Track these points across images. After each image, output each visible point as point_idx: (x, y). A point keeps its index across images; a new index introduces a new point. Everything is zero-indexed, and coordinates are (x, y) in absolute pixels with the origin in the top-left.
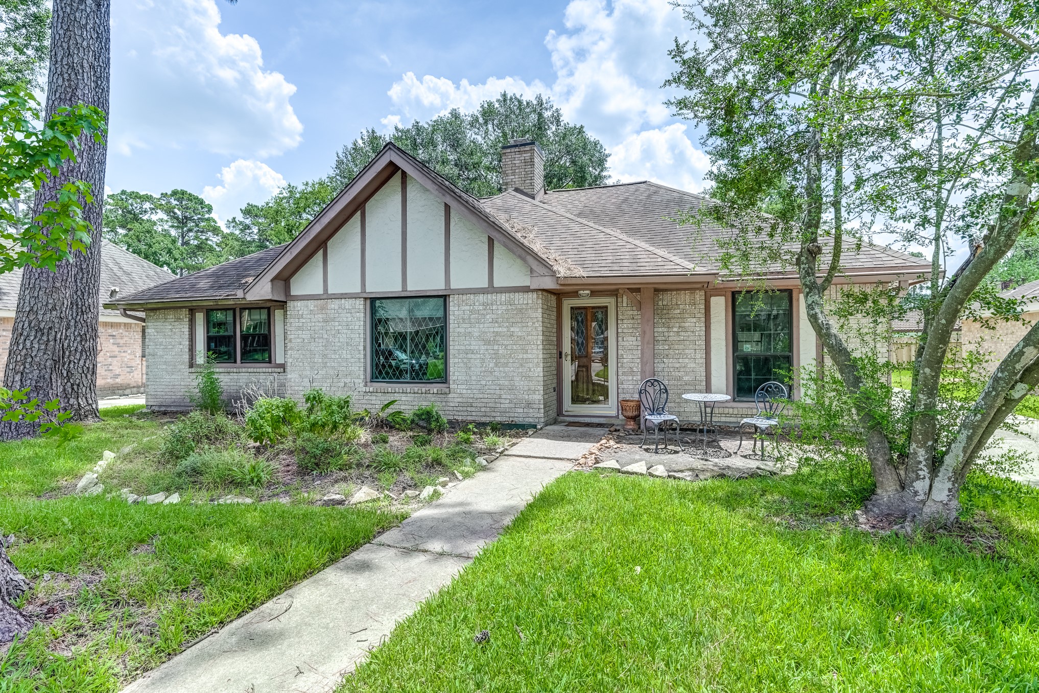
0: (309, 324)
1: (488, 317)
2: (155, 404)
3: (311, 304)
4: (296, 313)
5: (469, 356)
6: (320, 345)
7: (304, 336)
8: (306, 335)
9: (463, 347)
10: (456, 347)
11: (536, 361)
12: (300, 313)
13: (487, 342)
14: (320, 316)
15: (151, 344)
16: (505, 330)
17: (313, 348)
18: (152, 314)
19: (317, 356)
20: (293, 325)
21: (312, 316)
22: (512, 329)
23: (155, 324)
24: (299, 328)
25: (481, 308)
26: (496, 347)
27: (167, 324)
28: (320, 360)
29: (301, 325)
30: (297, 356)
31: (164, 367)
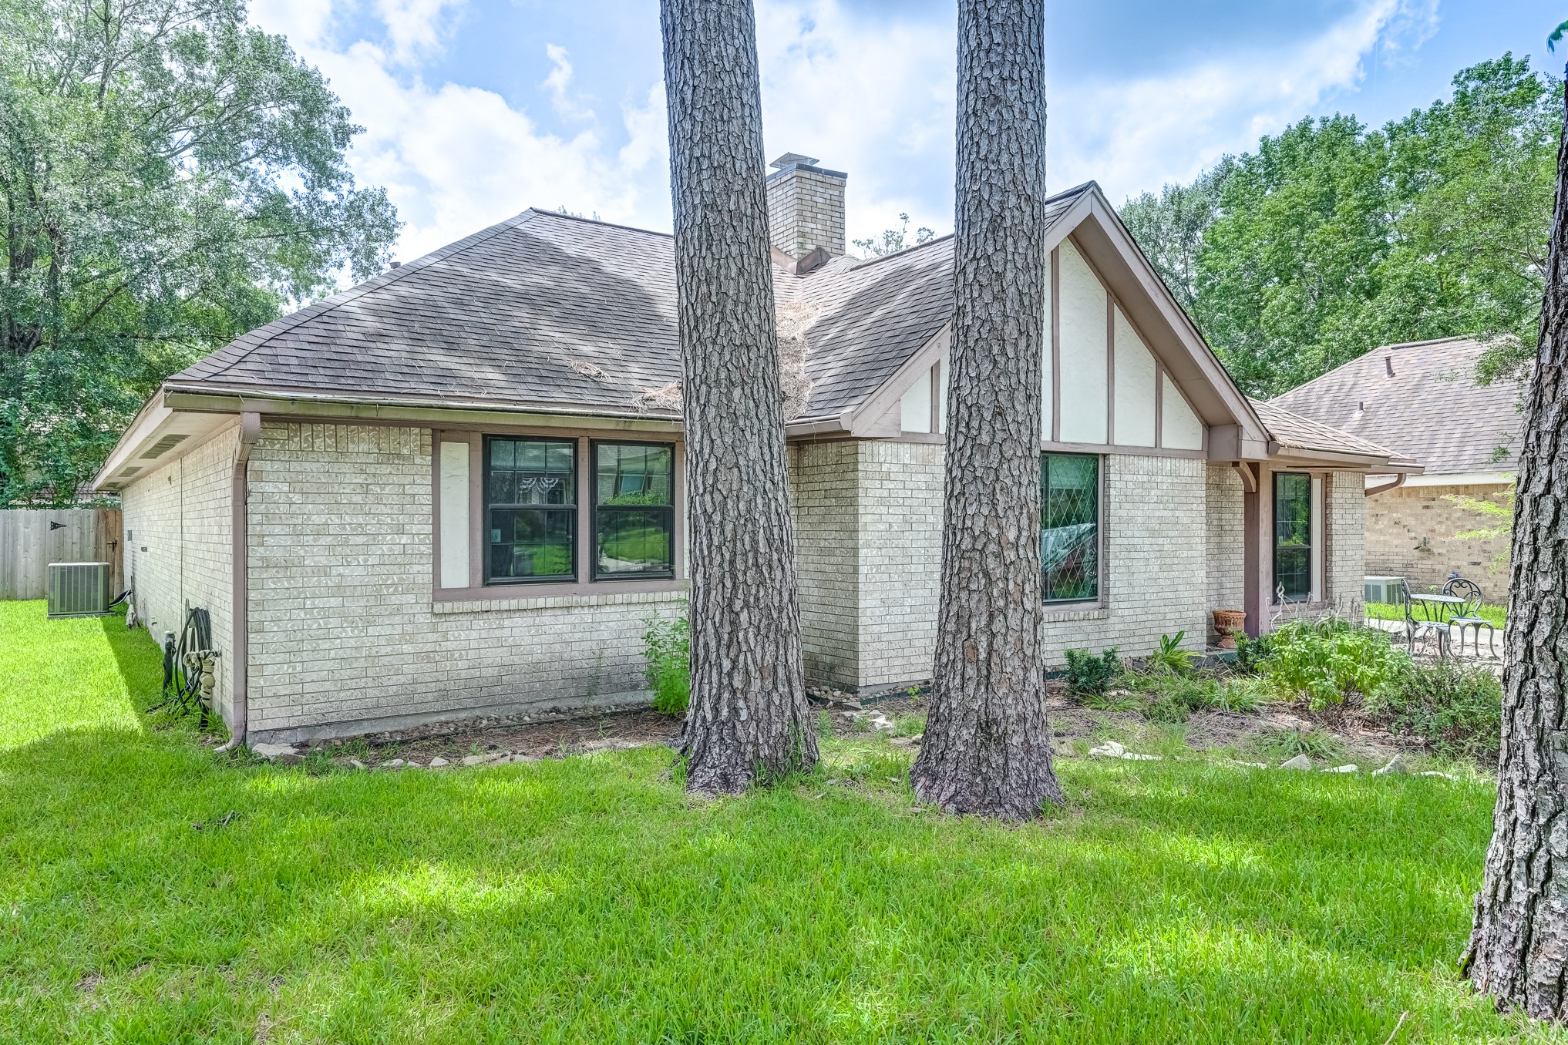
0: (901, 494)
1: (1153, 493)
2: (293, 722)
3: (906, 452)
4: (876, 467)
5: (1133, 555)
6: (922, 535)
7: (890, 519)
8: (895, 516)
9: (1125, 542)
10: (1117, 542)
11: (1200, 560)
12: (885, 468)
13: (1153, 533)
14: (921, 477)
15: (277, 530)
16: (1170, 514)
17: (908, 544)
18: (281, 434)
19: (915, 560)
20: (871, 493)
21: (907, 477)
22: (1177, 514)
23: (295, 466)
24: (882, 502)
25: (1145, 478)
26: (1161, 541)
27: (345, 468)
28: (921, 568)
29: (885, 493)
30: (878, 561)
31: (334, 602)
